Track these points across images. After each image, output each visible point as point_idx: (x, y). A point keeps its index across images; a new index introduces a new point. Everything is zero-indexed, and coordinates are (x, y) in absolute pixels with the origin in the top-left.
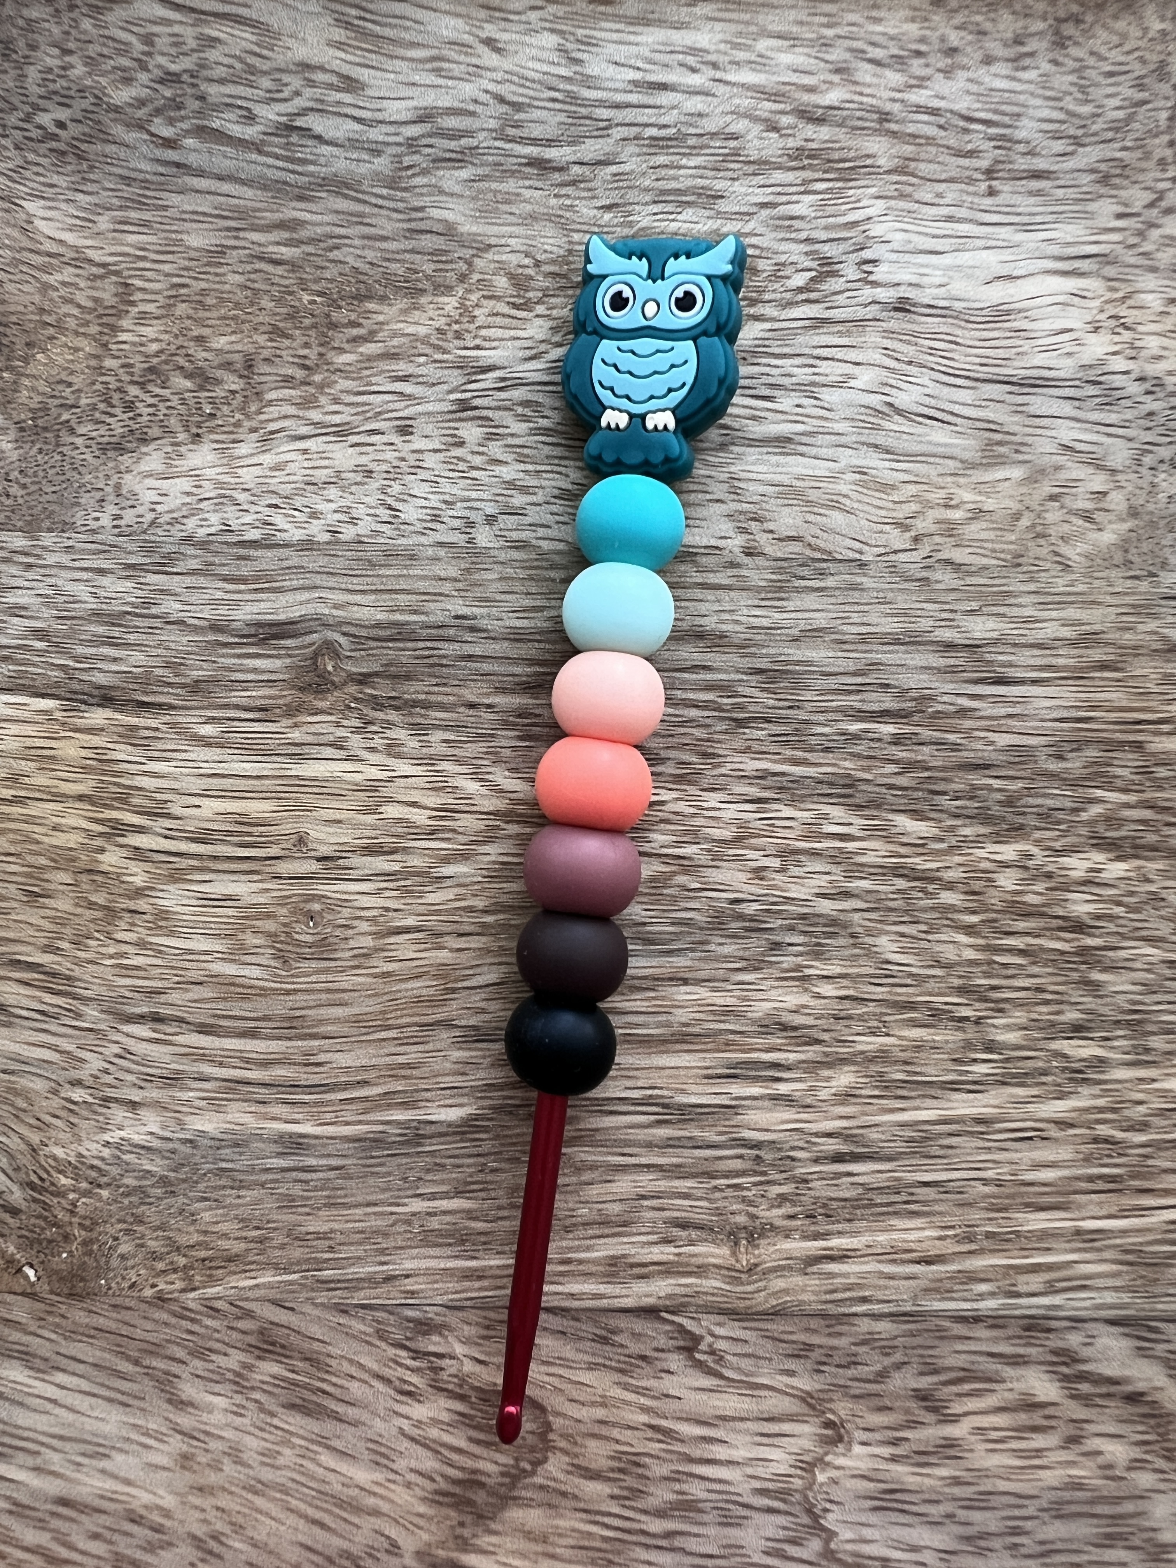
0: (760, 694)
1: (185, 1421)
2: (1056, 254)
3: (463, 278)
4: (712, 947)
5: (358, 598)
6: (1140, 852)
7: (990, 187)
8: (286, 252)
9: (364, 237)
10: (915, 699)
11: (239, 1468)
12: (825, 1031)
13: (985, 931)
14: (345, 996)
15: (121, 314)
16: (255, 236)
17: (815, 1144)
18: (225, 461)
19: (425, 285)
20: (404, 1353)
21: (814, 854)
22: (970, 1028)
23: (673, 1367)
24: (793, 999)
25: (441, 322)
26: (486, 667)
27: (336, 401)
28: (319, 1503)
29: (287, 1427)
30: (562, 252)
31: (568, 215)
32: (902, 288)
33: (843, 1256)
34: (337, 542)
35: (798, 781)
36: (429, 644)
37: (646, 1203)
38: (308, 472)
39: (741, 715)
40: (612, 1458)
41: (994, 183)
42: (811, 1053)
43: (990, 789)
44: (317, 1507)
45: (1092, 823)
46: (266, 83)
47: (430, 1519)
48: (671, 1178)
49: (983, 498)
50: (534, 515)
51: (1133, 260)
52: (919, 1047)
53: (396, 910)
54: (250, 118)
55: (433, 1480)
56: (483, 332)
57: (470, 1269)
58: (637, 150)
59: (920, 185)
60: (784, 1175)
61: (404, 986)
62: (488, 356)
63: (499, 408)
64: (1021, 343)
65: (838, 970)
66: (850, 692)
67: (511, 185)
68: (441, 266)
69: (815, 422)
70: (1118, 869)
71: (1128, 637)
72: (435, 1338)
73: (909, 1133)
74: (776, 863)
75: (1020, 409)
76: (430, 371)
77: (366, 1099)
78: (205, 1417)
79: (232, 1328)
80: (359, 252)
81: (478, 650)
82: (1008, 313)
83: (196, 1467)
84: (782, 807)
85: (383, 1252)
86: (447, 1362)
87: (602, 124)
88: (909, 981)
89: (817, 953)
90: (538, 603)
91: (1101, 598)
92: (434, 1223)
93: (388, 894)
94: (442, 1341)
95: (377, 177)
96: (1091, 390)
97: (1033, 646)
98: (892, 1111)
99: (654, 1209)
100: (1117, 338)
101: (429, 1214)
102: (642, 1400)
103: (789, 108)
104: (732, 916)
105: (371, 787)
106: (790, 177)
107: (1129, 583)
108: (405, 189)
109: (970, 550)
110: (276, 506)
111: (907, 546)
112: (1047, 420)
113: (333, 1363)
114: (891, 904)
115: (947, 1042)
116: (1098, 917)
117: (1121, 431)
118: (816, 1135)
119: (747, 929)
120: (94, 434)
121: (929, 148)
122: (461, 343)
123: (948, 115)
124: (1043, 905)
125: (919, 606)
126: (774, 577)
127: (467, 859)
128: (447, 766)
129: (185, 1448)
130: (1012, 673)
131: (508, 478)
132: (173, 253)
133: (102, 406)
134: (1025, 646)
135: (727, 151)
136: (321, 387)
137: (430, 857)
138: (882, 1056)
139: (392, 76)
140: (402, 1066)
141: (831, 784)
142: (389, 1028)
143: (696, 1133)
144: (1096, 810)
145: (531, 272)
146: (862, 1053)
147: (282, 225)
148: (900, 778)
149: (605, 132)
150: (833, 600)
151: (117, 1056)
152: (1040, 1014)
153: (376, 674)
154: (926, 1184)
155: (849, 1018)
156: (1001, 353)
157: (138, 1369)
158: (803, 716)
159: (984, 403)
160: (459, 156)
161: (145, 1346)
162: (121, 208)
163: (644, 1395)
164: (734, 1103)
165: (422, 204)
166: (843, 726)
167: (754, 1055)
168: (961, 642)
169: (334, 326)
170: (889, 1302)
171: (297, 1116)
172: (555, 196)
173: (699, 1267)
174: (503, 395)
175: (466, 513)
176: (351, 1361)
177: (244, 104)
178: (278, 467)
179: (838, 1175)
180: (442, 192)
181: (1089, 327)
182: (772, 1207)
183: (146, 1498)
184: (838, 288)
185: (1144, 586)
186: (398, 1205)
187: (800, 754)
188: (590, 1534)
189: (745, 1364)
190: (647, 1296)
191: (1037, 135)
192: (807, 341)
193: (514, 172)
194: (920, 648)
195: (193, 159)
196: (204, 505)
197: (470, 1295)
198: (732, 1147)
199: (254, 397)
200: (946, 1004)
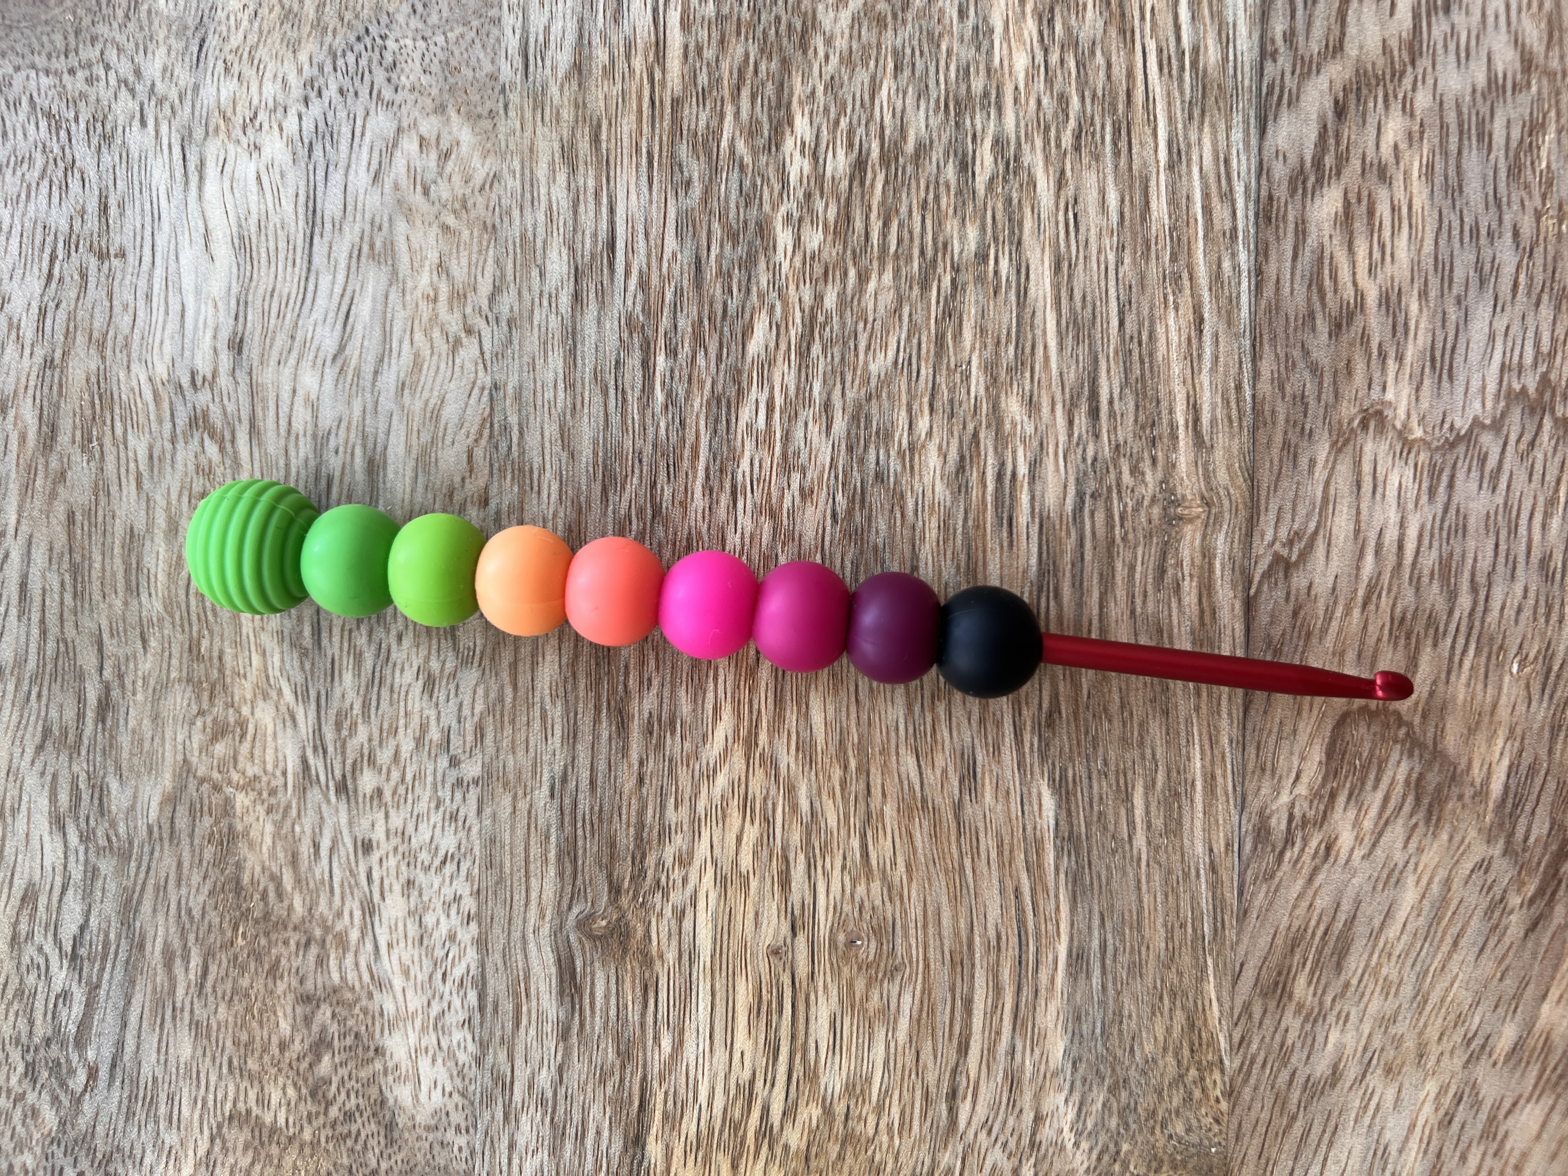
0: (628, 490)
1: (1352, 1072)
2: (182, 188)
3: (217, 788)
4: (880, 541)
5: (534, 895)
6: (784, 101)
7: (116, 256)
8: (195, 961)
9: (179, 885)
10: (631, 333)
11: (1400, 1018)
12: (964, 428)
13: (864, 262)
14: (930, 910)
15: (259, 1123)
16: (180, 992)
17: (1080, 437)
18: (401, 1024)
19: (224, 823)
20: (1288, 855)
21: (787, 438)
22: (963, 277)
23: (1304, 583)
24: (933, 460)
25: (261, 810)
26: (602, 766)
27: (339, 915)
28: (1437, 939)
29: (1360, 971)
30: (190, 689)
31: (152, 682)
32: (219, 345)
33: (1194, 408)
34: (478, 915)
35: (714, 454)
36: (579, 824)
37: (1139, 610)
38: (410, 942)
39: (649, 512)
40: (1396, 644)
41: (112, 252)
42: (987, 440)
43: (720, 257)
44: (1442, 940)
45: (754, 152)
46: (31, 979)
47: (1455, 829)
48: (1114, 584)
49: (427, 263)
50: (449, 718)
51: (188, 110)
52: (982, 331)
53: (845, 858)
54: (65, 995)
55: (1416, 825)
56: (270, 767)
57: (1204, 787)
58: (87, 613)
59: (117, 328)
60: (1111, 469)
61: (920, 851)
62: (292, 764)
63: (343, 753)
64: (271, 225)
65: (903, 413)
66: (624, 400)
67: (124, 740)
68: (206, 809)
69: (352, 435)
70: (802, 125)
71: (567, 114)
72: (1273, 822)
73: (1069, 341)
74: (796, 477)
75: (337, 227)
76: (308, 822)
77: (1033, 891)
78: (1349, 1051)
79: (1261, 1023)
80: (193, 891)
81: (585, 775)
82: (241, 238)
83: (1399, 1061)
84: (740, 470)
85: (1186, 875)
86: (1297, 812)
87: (62, 648)
88: (915, 341)
89: (885, 436)
90: (538, 714)
91: (527, 142)
92: (1158, 823)
93: (828, 866)
94: (1276, 816)
95: (120, 871)
96: (318, 152)
97: (575, 212)
98: (1047, 358)
99: (1144, 602)
100: (266, 126)
101: (1149, 827)
102: (1338, 614)
103: (41, 460)
104: (849, 521)
105: (723, 882)
106: (110, 459)
107: (512, 113)
108: (131, 843)
109: (479, 277)
110: (444, 975)
111: (476, 341)
112: (349, 199)
113: (1296, 924)
114: (837, 360)
115: (977, 302)
116: (850, 145)
117: (359, 122)
118: (1070, 435)
119: (862, 506)
120: (377, 1151)
121: (79, 318)
122: (281, 789)
123: (46, 298)
124: (839, 201)
125: (536, 330)
126: (509, 476)
127: (794, 787)
128: (702, 804)
129: (1379, 1071)
130: (603, 235)
131: (412, 745)
132: (198, 1072)
133: (350, 1143)
134: (576, 220)
135: (86, 523)
136: (327, 929)
137: (791, 823)
138: (990, 368)
139: (20, 857)
140: (1000, 853)
141: (717, 421)
142: (962, 867)
143: (1068, 558)
144: (741, 147)
145: (209, 720)
146: (987, 389)
147: (168, 965)
148: (710, 350)
149: (70, 645)
150: (532, 417)
151: (989, 1132)
152: (948, 205)
153: (610, 876)
154: (1122, 323)
155: (951, 402)
156: (282, 245)
157: (1301, 1116)
158: (648, 449)
159: (332, 263)
160: (97, 790)
161: (1277, 1109)
162: (157, 1122)
163: (1333, 613)
164: (1037, 520)
165: (145, 827)
166: (658, 409)
167: (989, 498)
168: (572, 288)
169: (266, 916)
170: (1241, 363)
171: (1051, 957)
172: (134, 694)
173: (1204, 556)
174: (330, 749)
175: (448, 786)
176: (1295, 907)
177: (52, 1001)
178: (406, 973)
179: (1112, 414)
180: (133, 808)
181: (255, 155)
182: (1143, 481)
183: (1428, 1109)
184: (219, 412)
185: (514, 98)
186: (1139, 859)
187: (687, 453)
188: (1472, 668)
189: (1302, 511)
190: (1233, 610)
191: (64, 208)
192: (273, 444)
193: (111, 736)
194: (579, 327)
195: (107, 1053)
196: (444, 1045)
197: (1230, 788)
198: (1082, 522)
199: (338, 995)
200: (938, 302)
